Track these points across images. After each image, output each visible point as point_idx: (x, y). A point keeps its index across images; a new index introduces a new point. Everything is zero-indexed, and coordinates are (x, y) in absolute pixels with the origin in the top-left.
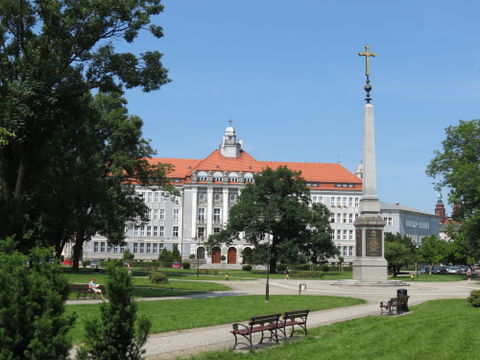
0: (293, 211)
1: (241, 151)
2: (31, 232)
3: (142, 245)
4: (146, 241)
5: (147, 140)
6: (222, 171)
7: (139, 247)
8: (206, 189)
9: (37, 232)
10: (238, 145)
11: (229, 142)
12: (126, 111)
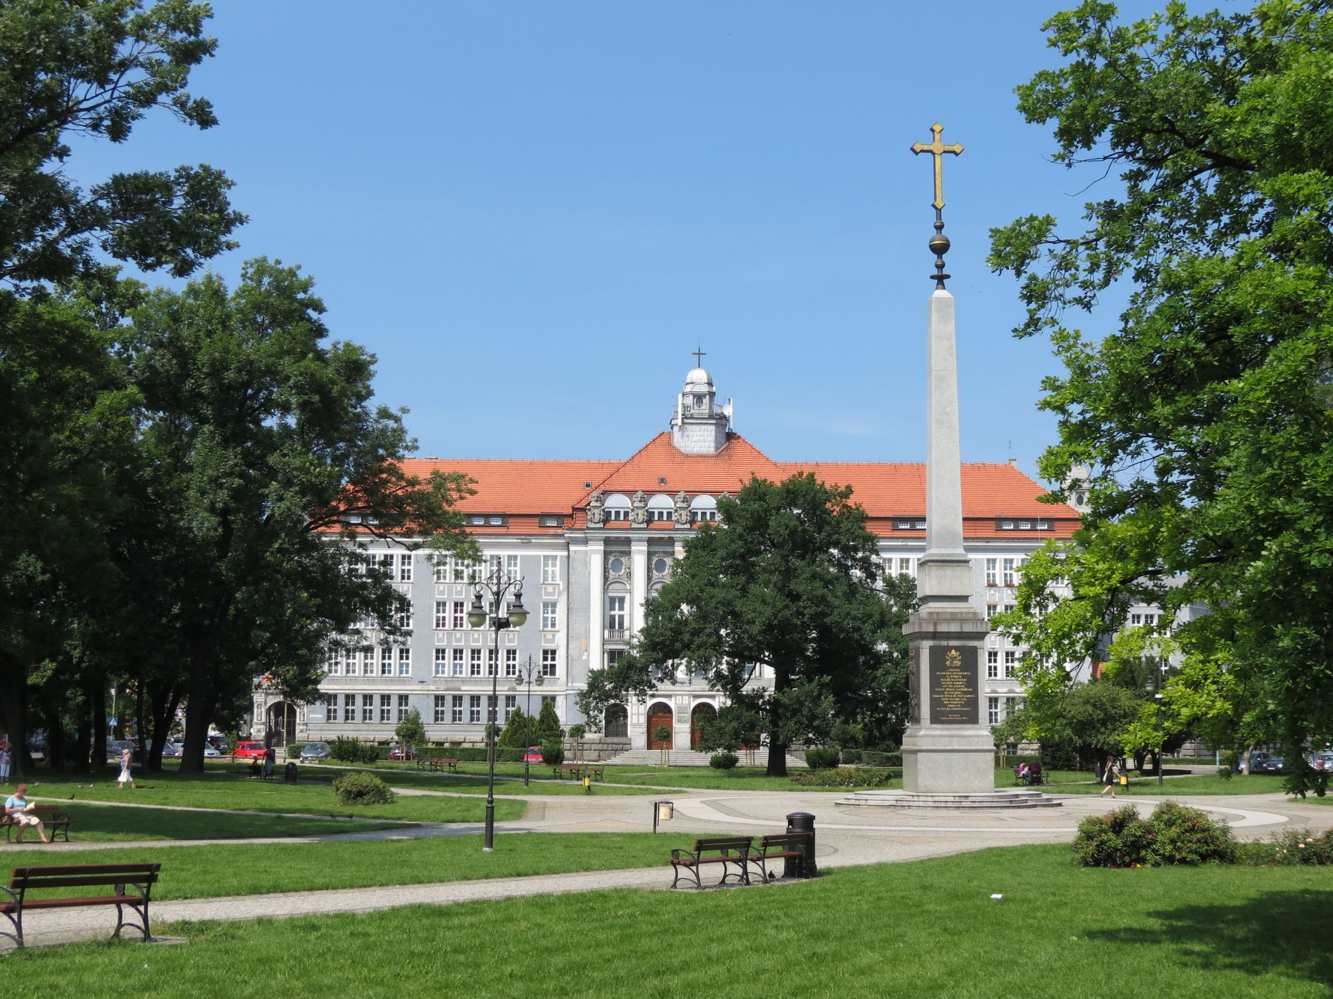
0: (823, 600)
1: (730, 436)
2: (49, 666)
3: (457, 700)
4: (468, 689)
5: (394, 410)
6: (673, 494)
7: (448, 707)
8: (628, 542)
9: (66, 666)
10: (721, 420)
11: (695, 411)
12: (321, 332)
